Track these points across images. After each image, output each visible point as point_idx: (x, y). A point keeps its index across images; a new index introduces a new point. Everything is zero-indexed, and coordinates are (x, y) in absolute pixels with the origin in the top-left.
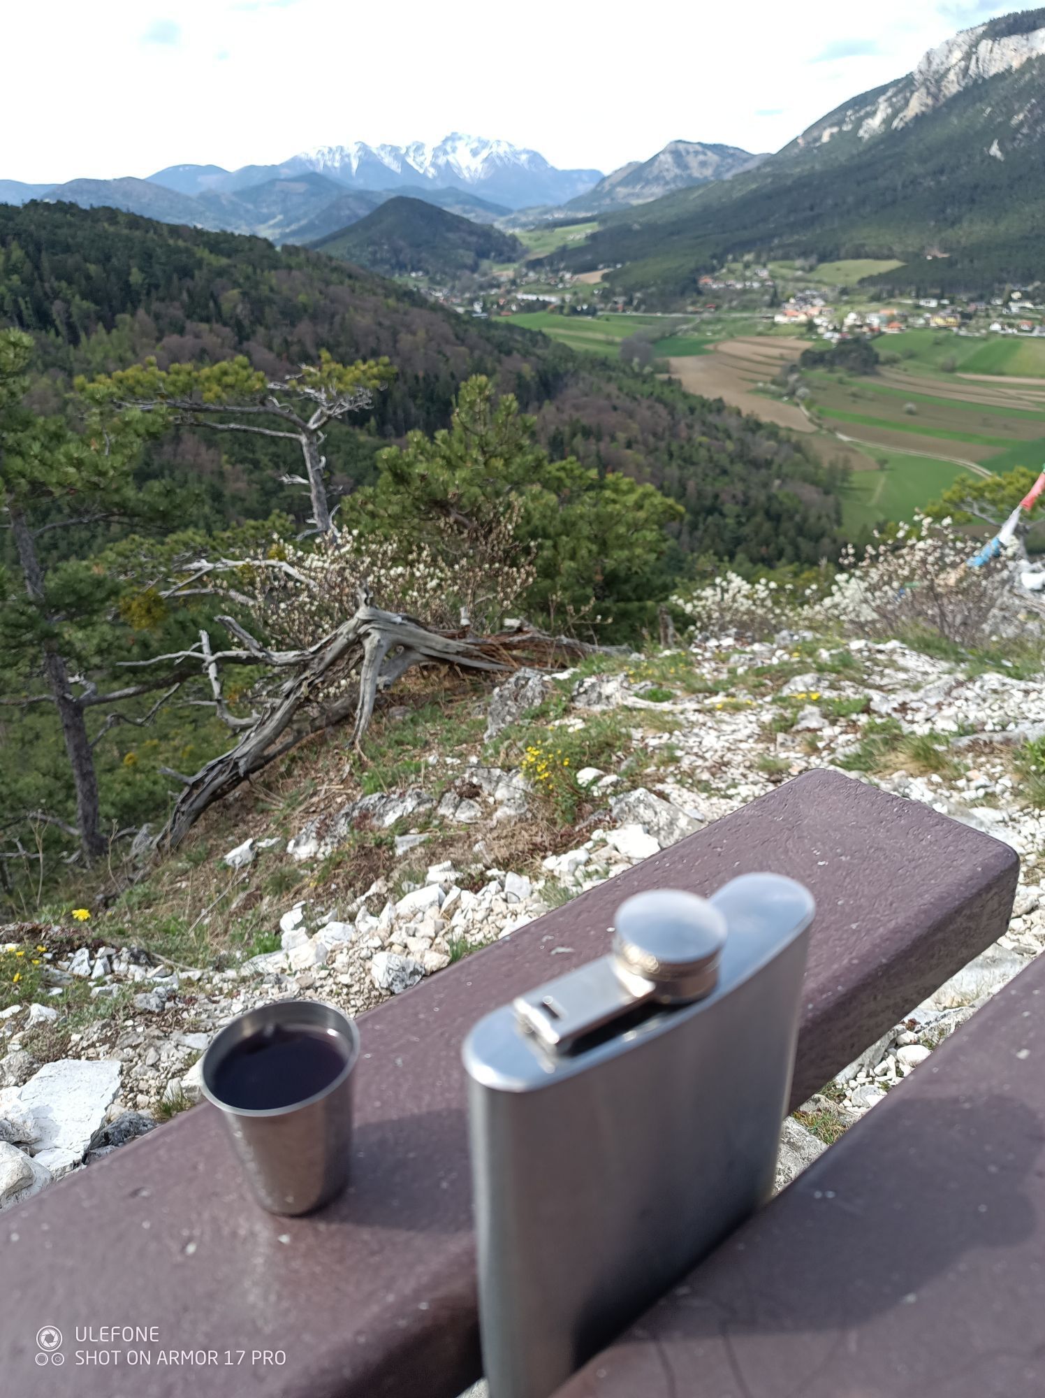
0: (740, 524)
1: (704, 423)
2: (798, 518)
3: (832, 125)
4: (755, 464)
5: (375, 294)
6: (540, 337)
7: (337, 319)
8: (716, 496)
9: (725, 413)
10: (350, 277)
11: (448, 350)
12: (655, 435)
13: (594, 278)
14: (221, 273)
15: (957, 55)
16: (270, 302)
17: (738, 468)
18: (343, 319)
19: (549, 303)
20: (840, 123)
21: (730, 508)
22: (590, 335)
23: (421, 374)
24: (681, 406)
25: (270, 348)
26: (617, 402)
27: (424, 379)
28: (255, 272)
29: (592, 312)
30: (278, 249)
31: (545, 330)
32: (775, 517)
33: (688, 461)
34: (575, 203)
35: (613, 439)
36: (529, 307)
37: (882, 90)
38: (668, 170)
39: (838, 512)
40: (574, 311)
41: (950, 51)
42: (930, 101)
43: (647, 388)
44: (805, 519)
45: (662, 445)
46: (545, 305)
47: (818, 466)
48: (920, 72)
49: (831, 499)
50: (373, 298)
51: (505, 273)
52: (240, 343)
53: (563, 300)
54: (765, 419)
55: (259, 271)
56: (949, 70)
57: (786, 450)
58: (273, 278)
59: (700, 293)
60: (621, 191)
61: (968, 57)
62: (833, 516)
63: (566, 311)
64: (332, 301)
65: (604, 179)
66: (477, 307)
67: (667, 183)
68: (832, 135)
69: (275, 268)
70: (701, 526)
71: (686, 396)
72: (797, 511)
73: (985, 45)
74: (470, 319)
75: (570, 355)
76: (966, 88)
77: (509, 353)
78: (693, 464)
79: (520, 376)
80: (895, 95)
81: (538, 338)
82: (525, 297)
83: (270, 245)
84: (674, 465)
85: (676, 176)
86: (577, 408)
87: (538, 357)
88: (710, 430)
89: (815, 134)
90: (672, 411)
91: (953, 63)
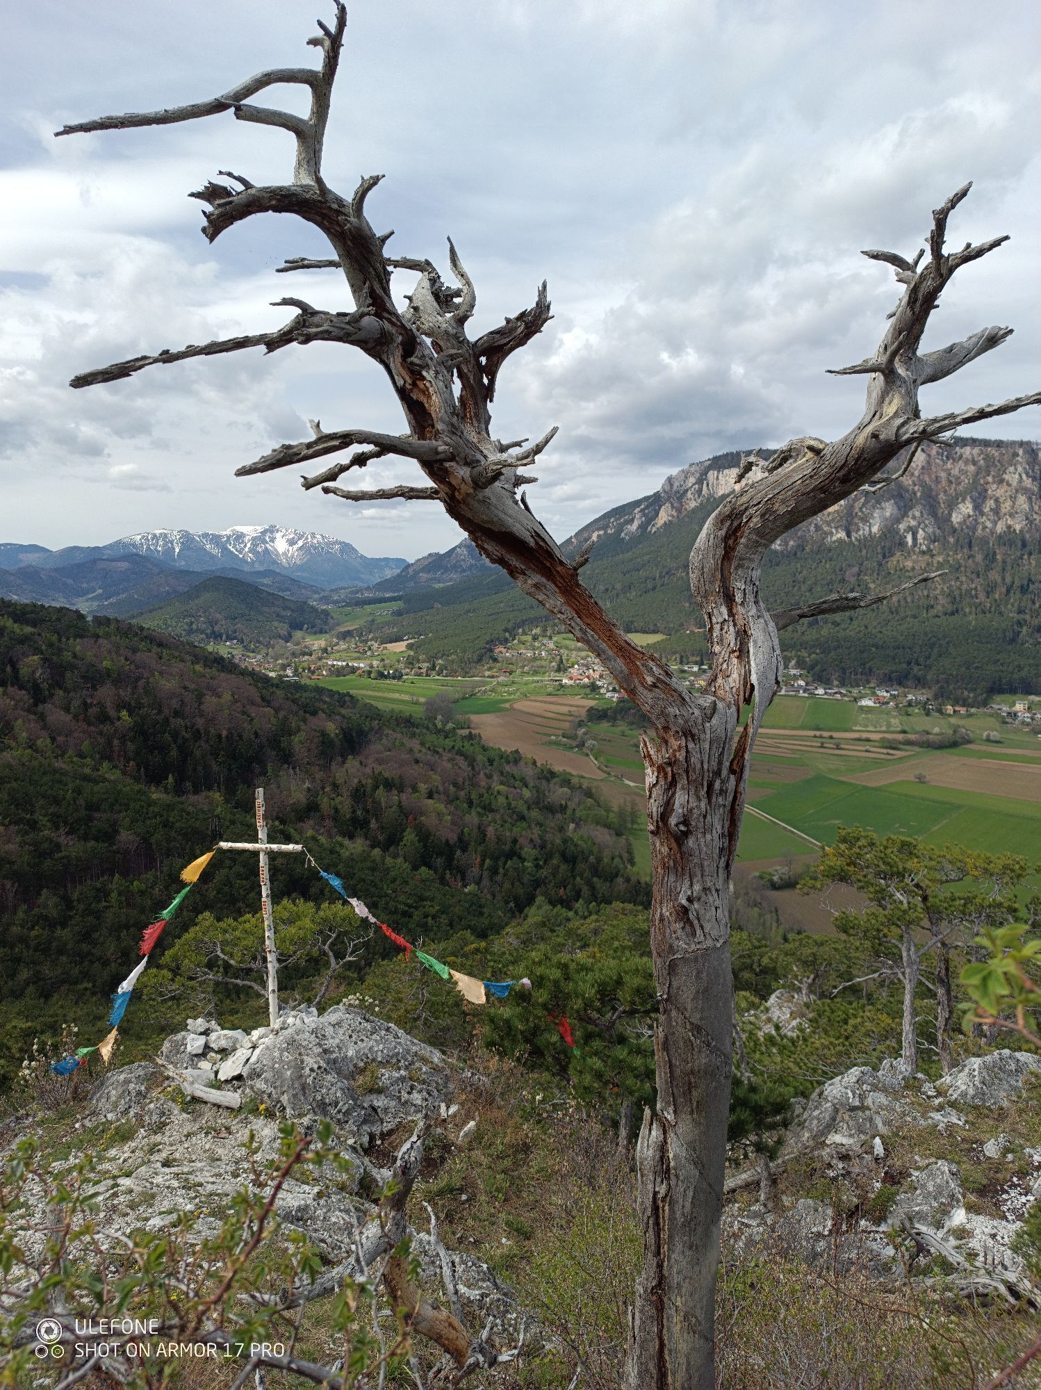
0: (538, 867)
1: (502, 773)
2: (592, 859)
3: (598, 529)
4: (551, 809)
5: (182, 661)
6: (347, 698)
7: (141, 683)
8: (515, 841)
9: (522, 763)
10: (160, 645)
11: (253, 711)
12: (455, 785)
13: (400, 647)
14: (24, 640)
15: (692, 480)
16: (73, 667)
17: (535, 814)
18: (148, 683)
19: (359, 668)
20: (605, 528)
21: (528, 851)
22: (396, 696)
23: (224, 733)
24: (480, 758)
25: (67, 709)
26: (418, 755)
27: (227, 737)
28: (60, 640)
29: (398, 676)
30: (89, 619)
31: (352, 692)
32: (570, 859)
33: (488, 808)
34: (382, 585)
35: (415, 789)
36: (339, 672)
37: (636, 503)
39: (630, 852)
40: (381, 675)
41: (685, 477)
42: (674, 513)
43: (449, 743)
44: (599, 860)
45: (462, 793)
46: (353, 670)
47: (608, 810)
48: (664, 491)
49: (622, 840)
50: (181, 665)
51: (318, 643)
52: (36, 705)
53: (371, 666)
54: (557, 768)
55: (64, 640)
56: (686, 490)
57: (577, 797)
58: (78, 646)
59: (495, 660)
60: (424, 576)
61: (700, 481)
62: (625, 855)
63: (372, 675)
64: (137, 667)
65: (409, 566)
66: (289, 672)
67: (464, 571)
68: (599, 536)
69: (82, 637)
70: (501, 870)
71: (484, 749)
72: (591, 853)
73: (712, 475)
74: (280, 683)
75: (376, 714)
76: (701, 503)
77: (314, 713)
78: (492, 811)
79: (323, 734)
80: (647, 507)
81: (344, 699)
82: (335, 663)
83: (81, 617)
84: (473, 812)
85: (472, 565)
86: (380, 762)
87: (344, 717)
88: (508, 779)
89: (586, 535)
90: (472, 762)
91: (690, 485)
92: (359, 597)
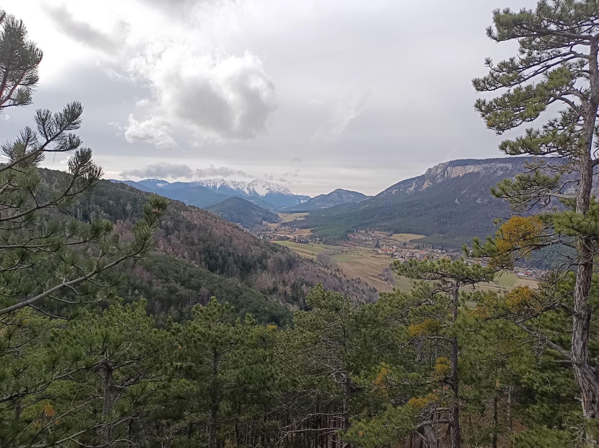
1: (353, 287)
3: (396, 189)
6: (286, 249)
9: (361, 284)
13: (308, 231)
15: (440, 170)
19: (290, 238)
20: (399, 188)
22: (306, 251)
25: (179, 238)
27: (241, 257)
29: (306, 242)
31: (289, 247)
34: (300, 206)
36: (282, 239)
37: (413, 179)
38: (335, 198)
40: (300, 242)
41: (437, 169)
42: (431, 184)
48: (427, 174)
51: (273, 226)
52: (167, 235)
53: (295, 237)
56: (438, 175)
58: (185, 214)
59: (348, 239)
60: (317, 204)
61: (444, 171)
63: (297, 241)
64: (208, 225)
65: (311, 199)
67: (335, 203)
68: (396, 192)
69: (186, 211)
71: (345, 276)
73: (449, 169)
75: (298, 257)
76: (444, 181)
79: (280, 260)
80: (419, 181)
83: (184, 204)
85: (338, 201)
86: (303, 274)
88: (356, 289)
89: (390, 191)
90: (340, 281)
91: (438, 173)
92: (290, 210)
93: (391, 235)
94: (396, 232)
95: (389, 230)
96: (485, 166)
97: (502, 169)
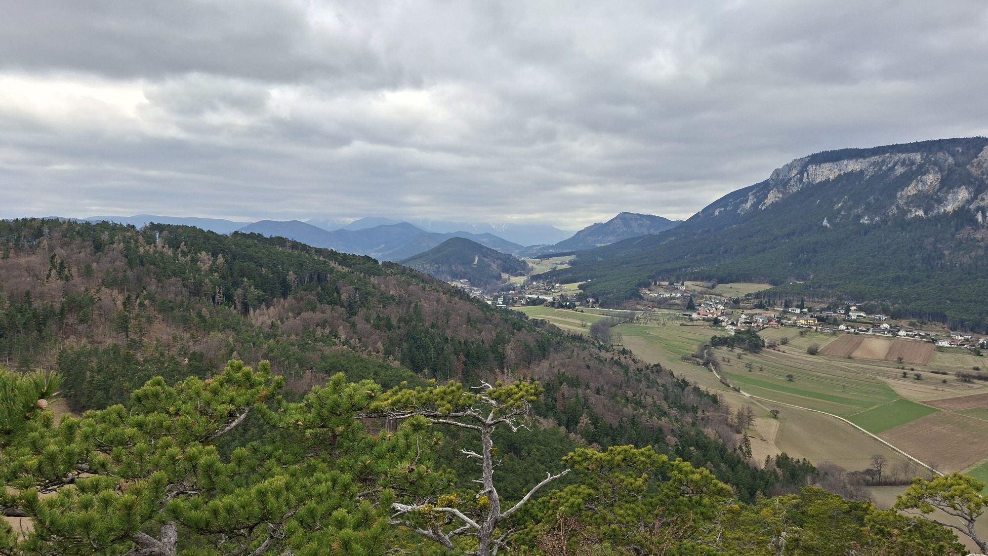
1: (648, 380)
3: (720, 207)
4: (685, 409)
5: (438, 291)
7: (413, 305)
8: (660, 431)
9: (662, 374)
10: (423, 281)
12: (615, 386)
13: (574, 287)
14: (344, 276)
15: (795, 172)
16: (373, 294)
19: (546, 300)
20: (725, 206)
22: (571, 320)
23: (463, 341)
24: (633, 368)
25: (368, 322)
26: (589, 364)
27: (465, 343)
29: (572, 306)
36: (533, 303)
37: (750, 189)
38: (618, 228)
39: (747, 446)
40: (561, 306)
42: (780, 196)
43: (609, 356)
44: (725, 450)
45: (621, 393)
46: (542, 302)
47: (729, 413)
48: (772, 179)
49: (741, 436)
51: (518, 282)
52: (350, 317)
53: (554, 299)
54: (689, 380)
55: (367, 277)
57: (706, 401)
59: (641, 298)
60: (590, 239)
61: (801, 173)
62: (744, 449)
63: (556, 305)
66: (500, 301)
67: (619, 235)
68: (720, 212)
71: (635, 361)
72: (718, 444)
74: (496, 309)
75: (558, 332)
78: (642, 407)
79: (526, 344)
82: (531, 296)
84: (629, 406)
85: (624, 232)
86: (563, 366)
87: (538, 333)
88: (652, 385)
89: (709, 212)
90: (626, 371)
91: (793, 175)
92: (546, 252)
93: (713, 287)
94: (722, 281)
95: (708, 278)
96: (873, 159)
97: (903, 163)
